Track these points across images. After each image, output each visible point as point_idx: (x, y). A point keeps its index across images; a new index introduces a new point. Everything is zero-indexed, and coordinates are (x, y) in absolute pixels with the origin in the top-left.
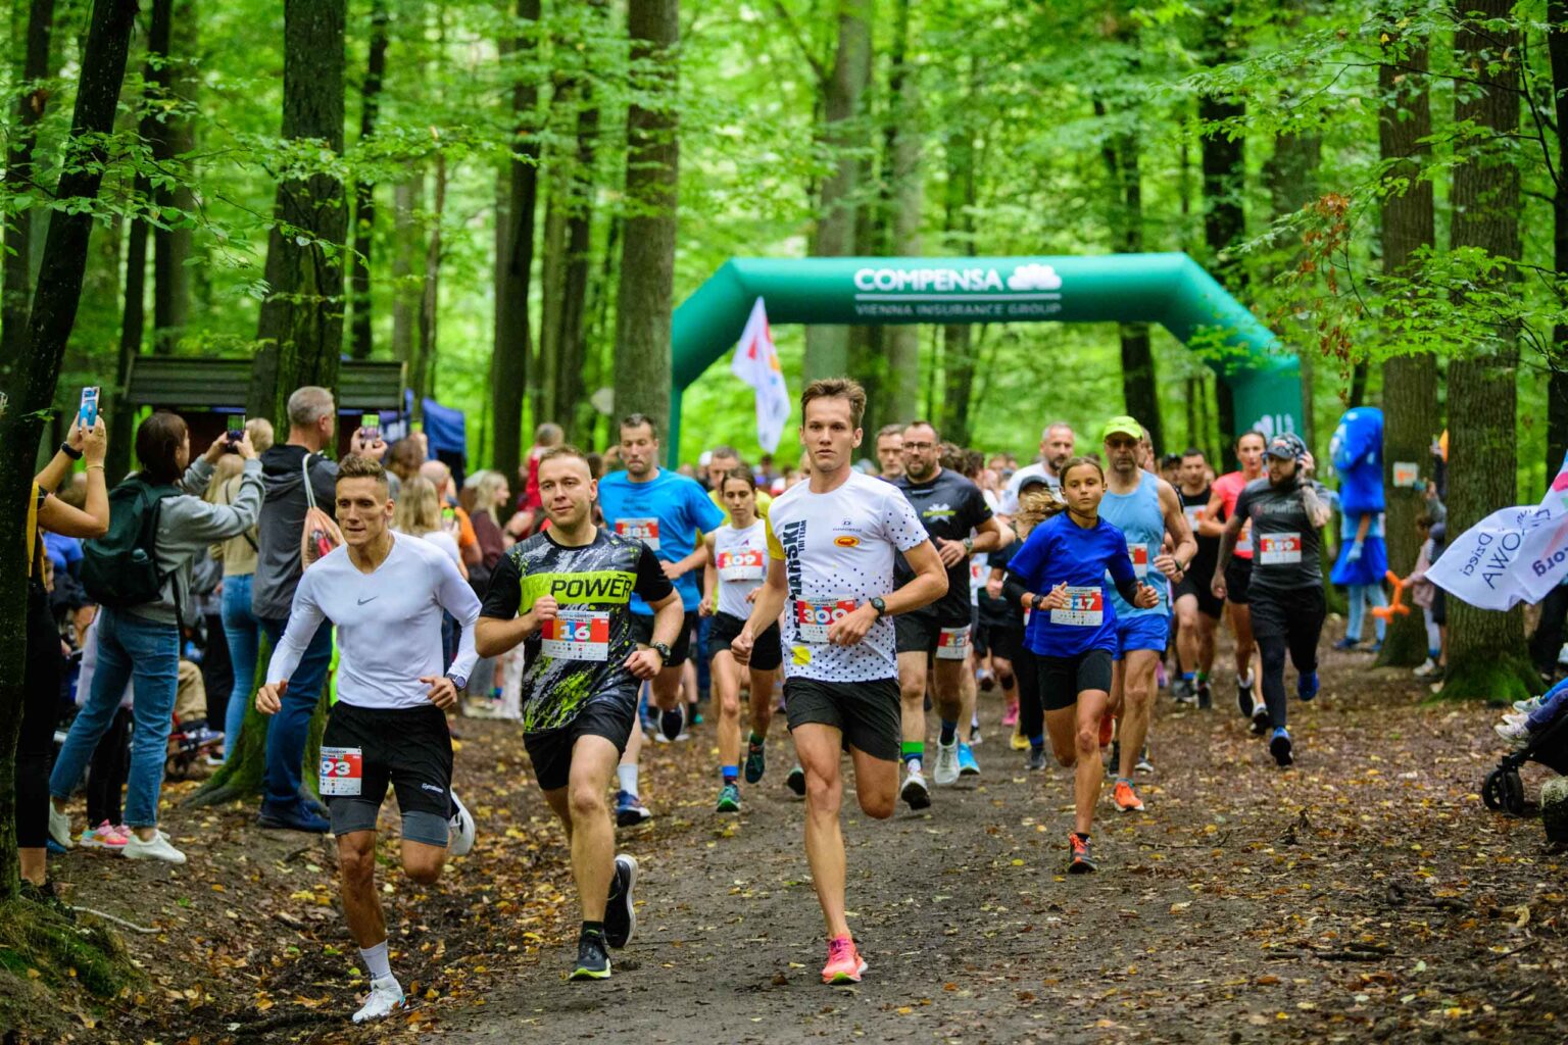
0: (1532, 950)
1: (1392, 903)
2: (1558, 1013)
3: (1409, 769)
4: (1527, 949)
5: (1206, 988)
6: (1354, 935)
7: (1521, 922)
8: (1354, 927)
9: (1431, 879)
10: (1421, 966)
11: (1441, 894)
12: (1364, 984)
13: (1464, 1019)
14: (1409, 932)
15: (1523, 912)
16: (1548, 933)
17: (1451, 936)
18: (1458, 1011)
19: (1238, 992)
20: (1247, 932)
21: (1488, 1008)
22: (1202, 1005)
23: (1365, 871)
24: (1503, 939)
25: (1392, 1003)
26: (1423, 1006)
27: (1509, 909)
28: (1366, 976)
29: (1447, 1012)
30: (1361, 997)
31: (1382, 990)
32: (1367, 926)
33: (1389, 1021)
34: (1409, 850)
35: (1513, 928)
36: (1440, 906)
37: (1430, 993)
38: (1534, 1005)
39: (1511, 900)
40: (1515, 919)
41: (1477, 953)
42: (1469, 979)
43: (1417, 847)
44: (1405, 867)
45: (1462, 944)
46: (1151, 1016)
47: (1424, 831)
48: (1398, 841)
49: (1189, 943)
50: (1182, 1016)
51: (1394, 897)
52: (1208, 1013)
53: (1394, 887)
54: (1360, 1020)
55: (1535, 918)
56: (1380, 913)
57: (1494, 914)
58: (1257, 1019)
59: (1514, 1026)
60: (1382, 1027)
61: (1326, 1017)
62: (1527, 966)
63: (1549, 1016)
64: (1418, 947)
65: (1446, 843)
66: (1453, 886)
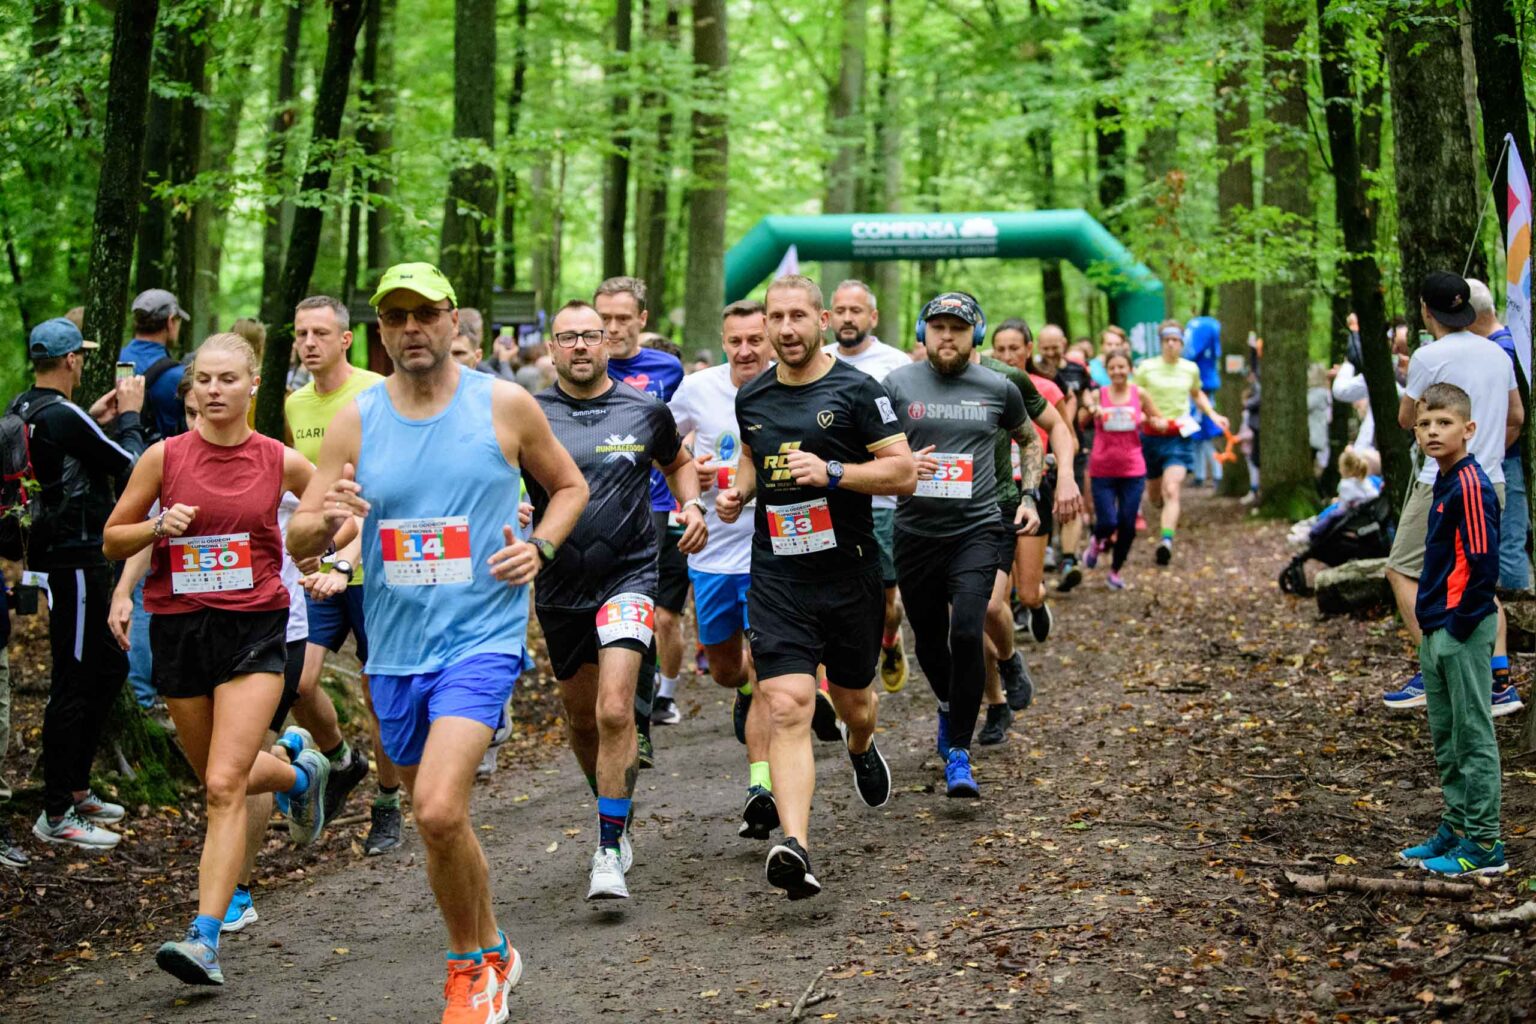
0: (1302, 684)
1: (1212, 656)
2: (1316, 724)
3: (1231, 565)
4: (1300, 684)
5: (1084, 713)
6: (1185, 676)
7: (1297, 666)
8: (1186, 672)
9: (1240, 639)
10: (1228, 696)
11: (1245, 649)
12: (1189, 708)
13: (1254, 730)
14: (1222, 674)
15: (1299, 659)
16: (1315, 673)
17: (1250, 676)
18: (1251, 725)
19: (1105, 715)
20: (1114, 676)
21: (1271, 723)
22: (1081, 724)
23: (1196, 635)
24: (1284, 678)
25: (1207, 721)
26: (1227, 722)
27: (1289, 657)
28: (1191, 703)
29: (1243, 725)
30: (1187, 717)
31: (1201, 712)
32: (1195, 671)
33: (1204, 731)
34: (1227, 621)
35: (1291, 669)
36: (1244, 656)
37: (1233, 713)
38: (1301, 720)
39: (1292, 652)
40: (1293, 664)
41: (1267, 687)
42: (1260, 704)
43: (1232, 618)
44: (1223, 632)
45: (1258, 680)
46: (1045, 731)
47: (1238, 607)
48: (1220, 615)
49: (1075, 684)
50: (1067, 731)
51: (1214, 651)
52: (1083, 728)
53: (1214, 645)
54: (1185, 731)
55: (1306, 663)
56: (1204, 661)
57: (1280, 661)
58: (1117, 732)
59: (1287, 734)
60: (1199, 735)
61: (1162, 730)
62: (1299, 695)
63: (1310, 726)
64: (1228, 684)
65: (1252, 615)
66: (1253, 643)
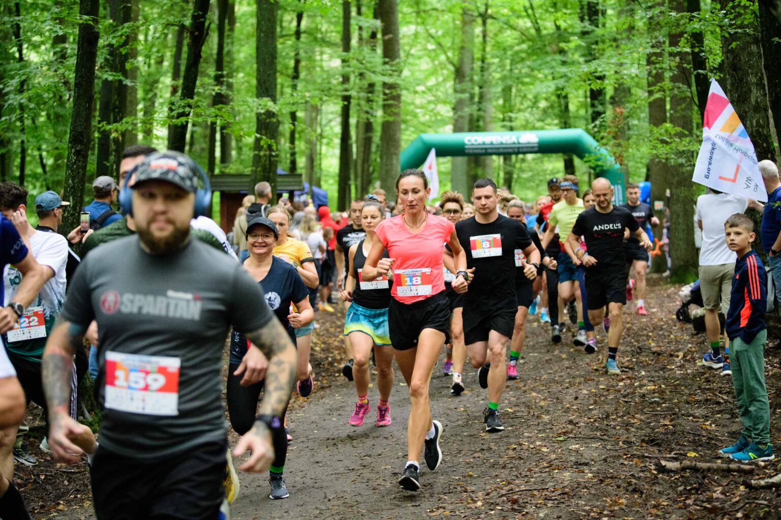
0: (681, 367)
1: (638, 353)
2: (686, 387)
3: (654, 308)
4: (680, 366)
5: (570, 382)
6: (623, 364)
7: (680, 358)
8: (623, 361)
9: (653, 344)
10: (643, 373)
11: (654, 349)
12: (623, 379)
13: (654, 390)
14: (642, 362)
15: (681, 354)
16: (689, 361)
17: (656, 363)
18: (653, 387)
19: (580, 383)
20: (587, 364)
21: (663, 386)
22: (567, 388)
23: (631, 343)
24: (673, 364)
25: (632, 385)
26: (641, 386)
27: (676, 353)
28: (624, 377)
29: (649, 388)
30: (621, 384)
31: (629, 381)
32: (628, 361)
33: (628, 391)
34: (648, 335)
35: (677, 360)
36: (654, 353)
37: (645, 381)
38: (678, 384)
39: (678, 351)
40: (678, 356)
41: (663, 369)
42: (659, 377)
43: (650, 334)
44: (645, 341)
45: (660, 365)
46: (549, 392)
47: (654, 329)
48: (645, 332)
49: (567, 368)
50: (560, 391)
51: (639, 351)
52: (568, 390)
53: (638, 347)
54: (620, 391)
55: (684, 356)
56: (633, 356)
57: (671, 355)
58: (585, 392)
59: (671, 392)
60: (626, 393)
61: (608, 390)
62: (679, 372)
63: (683, 388)
64: (644, 367)
65: (661, 333)
66: (660, 346)
